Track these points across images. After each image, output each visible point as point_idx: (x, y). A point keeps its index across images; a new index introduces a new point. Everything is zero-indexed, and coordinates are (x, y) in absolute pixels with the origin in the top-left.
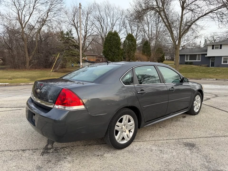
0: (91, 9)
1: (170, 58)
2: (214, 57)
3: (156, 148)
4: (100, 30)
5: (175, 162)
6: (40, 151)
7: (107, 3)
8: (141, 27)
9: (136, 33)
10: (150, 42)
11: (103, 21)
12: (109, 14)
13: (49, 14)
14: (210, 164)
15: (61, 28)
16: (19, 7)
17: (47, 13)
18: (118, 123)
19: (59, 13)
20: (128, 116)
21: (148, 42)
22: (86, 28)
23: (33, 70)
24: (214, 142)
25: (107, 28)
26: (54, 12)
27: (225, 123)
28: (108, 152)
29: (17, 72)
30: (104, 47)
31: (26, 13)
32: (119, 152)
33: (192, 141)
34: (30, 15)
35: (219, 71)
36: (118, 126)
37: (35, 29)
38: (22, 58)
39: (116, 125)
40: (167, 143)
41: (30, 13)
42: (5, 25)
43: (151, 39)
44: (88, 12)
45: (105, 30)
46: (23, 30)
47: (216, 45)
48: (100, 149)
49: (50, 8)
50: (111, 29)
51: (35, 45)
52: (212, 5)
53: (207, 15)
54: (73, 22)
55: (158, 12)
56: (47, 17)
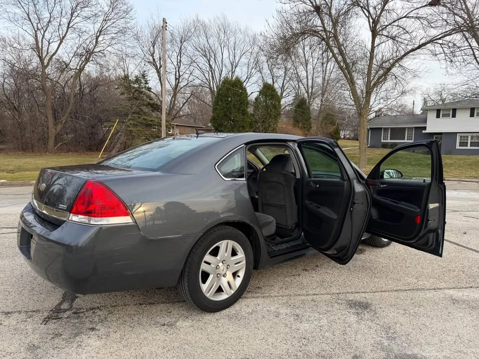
0: (189, 31)
1: (352, 135)
2: (441, 134)
3: (288, 311)
4: (207, 75)
5: (321, 338)
6: (42, 315)
7: (222, 20)
8: (292, 71)
9: (282, 83)
10: (309, 102)
11: (214, 57)
12: (227, 42)
13: (100, 39)
14: (393, 342)
15: (126, 69)
16: (37, 24)
17: (95, 38)
18: (208, 257)
19: (122, 38)
20: (231, 243)
21: (306, 101)
22: (177, 69)
23: (62, 154)
24: (412, 299)
25: (222, 71)
26: (110, 36)
27: (441, 264)
28: (187, 318)
29: (26, 158)
30: (215, 109)
31: (53, 37)
32: (209, 317)
33: (366, 298)
34: (59, 41)
35: (451, 162)
36: (209, 264)
37: (70, 68)
38: (40, 129)
39: (203, 261)
40: (312, 300)
41: (61, 36)
42: (6, 61)
43: (312, 95)
44: (182, 38)
45: (217, 74)
46: (43, 72)
47: (444, 110)
48: (170, 312)
49: (102, 28)
50: (230, 73)
51: (69, 103)
52: (432, 27)
53: (423, 47)
54: (151, 58)
55: (323, 39)
56: (96, 45)
